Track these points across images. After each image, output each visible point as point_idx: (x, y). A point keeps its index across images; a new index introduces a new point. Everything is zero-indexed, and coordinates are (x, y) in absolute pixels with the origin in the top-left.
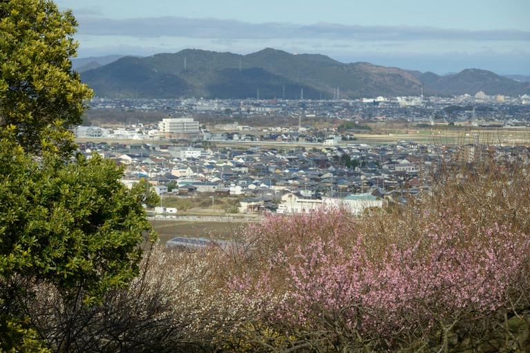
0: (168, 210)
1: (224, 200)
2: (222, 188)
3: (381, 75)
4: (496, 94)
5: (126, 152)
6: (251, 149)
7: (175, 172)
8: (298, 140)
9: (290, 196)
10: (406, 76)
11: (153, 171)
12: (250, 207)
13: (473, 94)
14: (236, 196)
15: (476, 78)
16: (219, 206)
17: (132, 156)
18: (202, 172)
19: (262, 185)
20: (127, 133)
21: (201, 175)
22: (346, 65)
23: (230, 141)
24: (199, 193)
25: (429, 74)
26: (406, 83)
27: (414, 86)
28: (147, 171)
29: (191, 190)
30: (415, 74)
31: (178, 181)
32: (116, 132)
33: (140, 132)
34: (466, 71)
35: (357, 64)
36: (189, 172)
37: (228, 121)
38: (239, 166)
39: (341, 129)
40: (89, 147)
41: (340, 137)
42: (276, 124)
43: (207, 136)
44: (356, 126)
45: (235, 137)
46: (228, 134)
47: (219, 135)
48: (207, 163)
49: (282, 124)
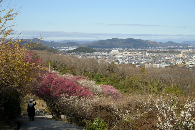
1: (132, 65)
2: (130, 62)
3: (152, 43)
4: (176, 46)
5: (107, 56)
7: (119, 60)
9: (147, 64)
10: (157, 43)
11: (113, 60)
12: (139, 66)
13: (170, 46)
14: (133, 64)
15: (171, 43)
16: (131, 66)
19: (139, 62)
20: (105, 53)
21: (124, 60)
22: (145, 41)
24: (126, 64)
25: (161, 42)
27: (159, 45)
29: (124, 63)
30: (158, 42)
31: (120, 61)
32: (102, 53)
33: (107, 53)
34: (168, 42)
35: (147, 41)
36: (122, 60)
37: (124, 51)
38: (132, 59)
39: (148, 52)
40: (98, 56)
41: (149, 54)
42: (134, 52)
43: (121, 54)
44: (151, 52)
45: (127, 54)
46: (125, 53)
47: (124, 53)
48: (124, 58)
49: (135, 51)
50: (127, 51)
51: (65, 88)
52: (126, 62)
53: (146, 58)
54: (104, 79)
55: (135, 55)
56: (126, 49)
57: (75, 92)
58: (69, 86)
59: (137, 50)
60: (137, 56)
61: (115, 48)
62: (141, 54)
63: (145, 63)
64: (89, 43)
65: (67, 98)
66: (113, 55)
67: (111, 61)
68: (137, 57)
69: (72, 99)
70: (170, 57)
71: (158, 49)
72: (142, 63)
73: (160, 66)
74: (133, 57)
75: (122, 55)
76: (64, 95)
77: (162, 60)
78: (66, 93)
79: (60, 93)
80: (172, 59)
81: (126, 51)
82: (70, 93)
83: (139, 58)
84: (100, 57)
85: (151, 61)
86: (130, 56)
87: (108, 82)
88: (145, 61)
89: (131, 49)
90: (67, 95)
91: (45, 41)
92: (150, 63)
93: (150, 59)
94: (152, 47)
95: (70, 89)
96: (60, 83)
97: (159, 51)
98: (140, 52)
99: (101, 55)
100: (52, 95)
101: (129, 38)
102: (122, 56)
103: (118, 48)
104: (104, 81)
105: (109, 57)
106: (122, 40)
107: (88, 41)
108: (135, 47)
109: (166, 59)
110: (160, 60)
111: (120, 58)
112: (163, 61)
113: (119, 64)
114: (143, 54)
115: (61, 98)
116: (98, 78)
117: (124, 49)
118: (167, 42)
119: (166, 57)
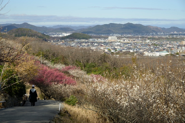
0: (117, 55)
1: (130, 53)
2: (128, 50)
3: (153, 28)
4: (179, 32)
5: (103, 43)
6: (131, 43)
7: (116, 47)
8: (140, 41)
9: (146, 52)
10: (159, 28)
11: (110, 47)
12: (137, 54)
13: (174, 32)
14: (132, 52)
15: (174, 29)
16: (129, 54)
17: (104, 44)
18: (122, 47)
19: (138, 50)
20: (101, 40)
21: (122, 48)
22: (146, 26)
23: (124, 41)
24: (123, 52)
25: (163, 28)
26: (159, 30)
27: (161, 30)
28: (109, 47)
29: (121, 51)
30: (160, 28)
31: (117, 49)
32: (99, 40)
33: (104, 40)
34: (172, 27)
35: (148, 26)
36: (119, 47)
37: (122, 38)
38: (130, 46)
39: (149, 39)
40: (94, 43)
41: (149, 40)
42: (133, 38)
43: (119, 40)
44: (152, 38)
45: (125, 41)
46: (124, 40)
47: (122, 40)
48: (122, 45)
49: (135, 38)
50: (126, 38)
51: (54, 78)
52: (124, 49)
53: (146, 45)
54: (95, 68)
55: (134, 42)
56: (125, 35)
57: (62, 81)
58: (57, 77)
59: (137, 36)
60: (136, 43)
61: (113, 34)
62: (141, 41)
63: (144, 51)
64: (84, 28)
65: (56, 85)
66: (110, 41)
67: (108, 48)
68: (136, 45)
69: (60, 86)
70: (172, 45)
71: (160, 35)
72: (141, 51)
73: (160, 54)
74: (131, 45)
75: (120, 42)
76: (54, 83)
77: (163, 47)
78: (55, 81)
79: (51, 82)
80: (175, 47)
81: (124, 37)
82: (58, 82)
83: (138, 45)
84: (96, 44)
85: (151, 49)
86: (128, 43)
87: (100, 72)
88: (145, 48)
89: (130, 35)
90: (56, 83)
91: (35, 26)
92: (150, 51)
93: (150, 47)
94: (154, 33)
95: (58, 79)
96: (51, 75)
97: (161, 37)
98: (140, 39)
99: (97, 43)
100: (45, 83)
101: (128, 23)
102: (119, 44)
103: (116, 34)
104: (96, 70)
105: (106, 44)
106: (120, 25)
107: (83, 26)
108: (134, 33)
109: (168, 46)
110: (160, 48)
111: (118, 45)
112: (164, 49)
113: (116, 51)
114: (143, 41)
115: (51, 85)
116: (90, 67)
117: (123, 35)
118: (170, 28)
119: (168, 45)
